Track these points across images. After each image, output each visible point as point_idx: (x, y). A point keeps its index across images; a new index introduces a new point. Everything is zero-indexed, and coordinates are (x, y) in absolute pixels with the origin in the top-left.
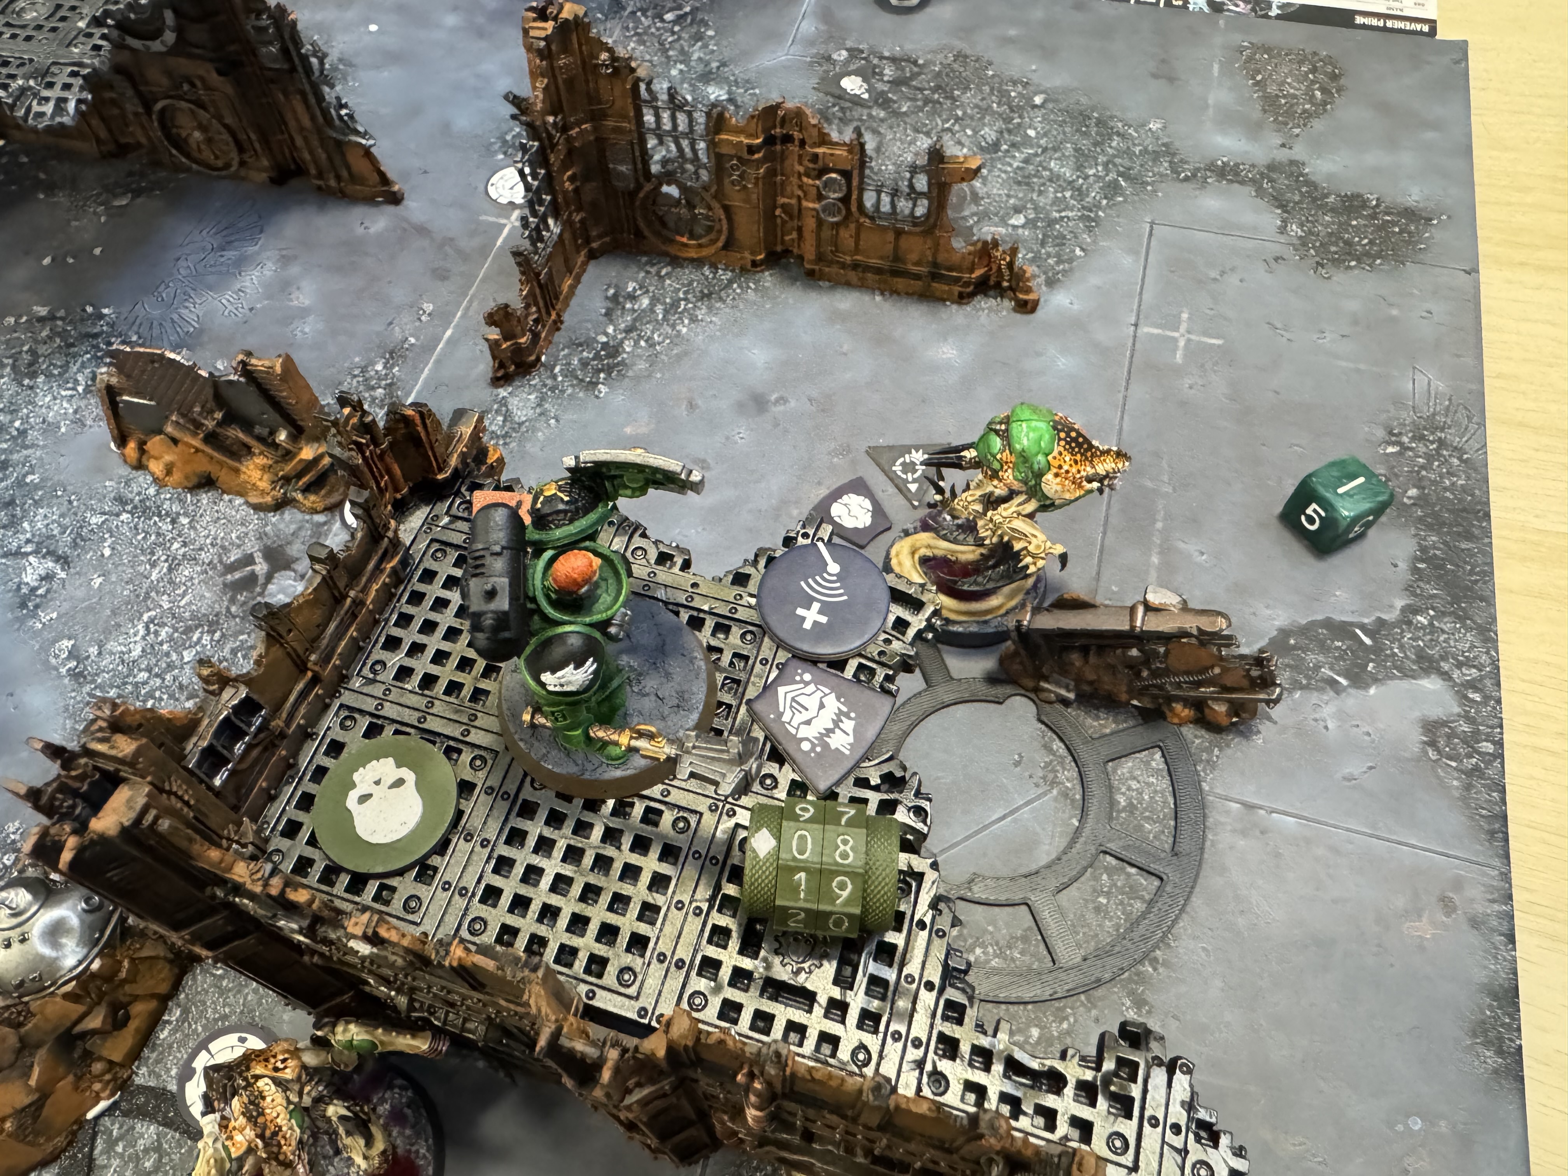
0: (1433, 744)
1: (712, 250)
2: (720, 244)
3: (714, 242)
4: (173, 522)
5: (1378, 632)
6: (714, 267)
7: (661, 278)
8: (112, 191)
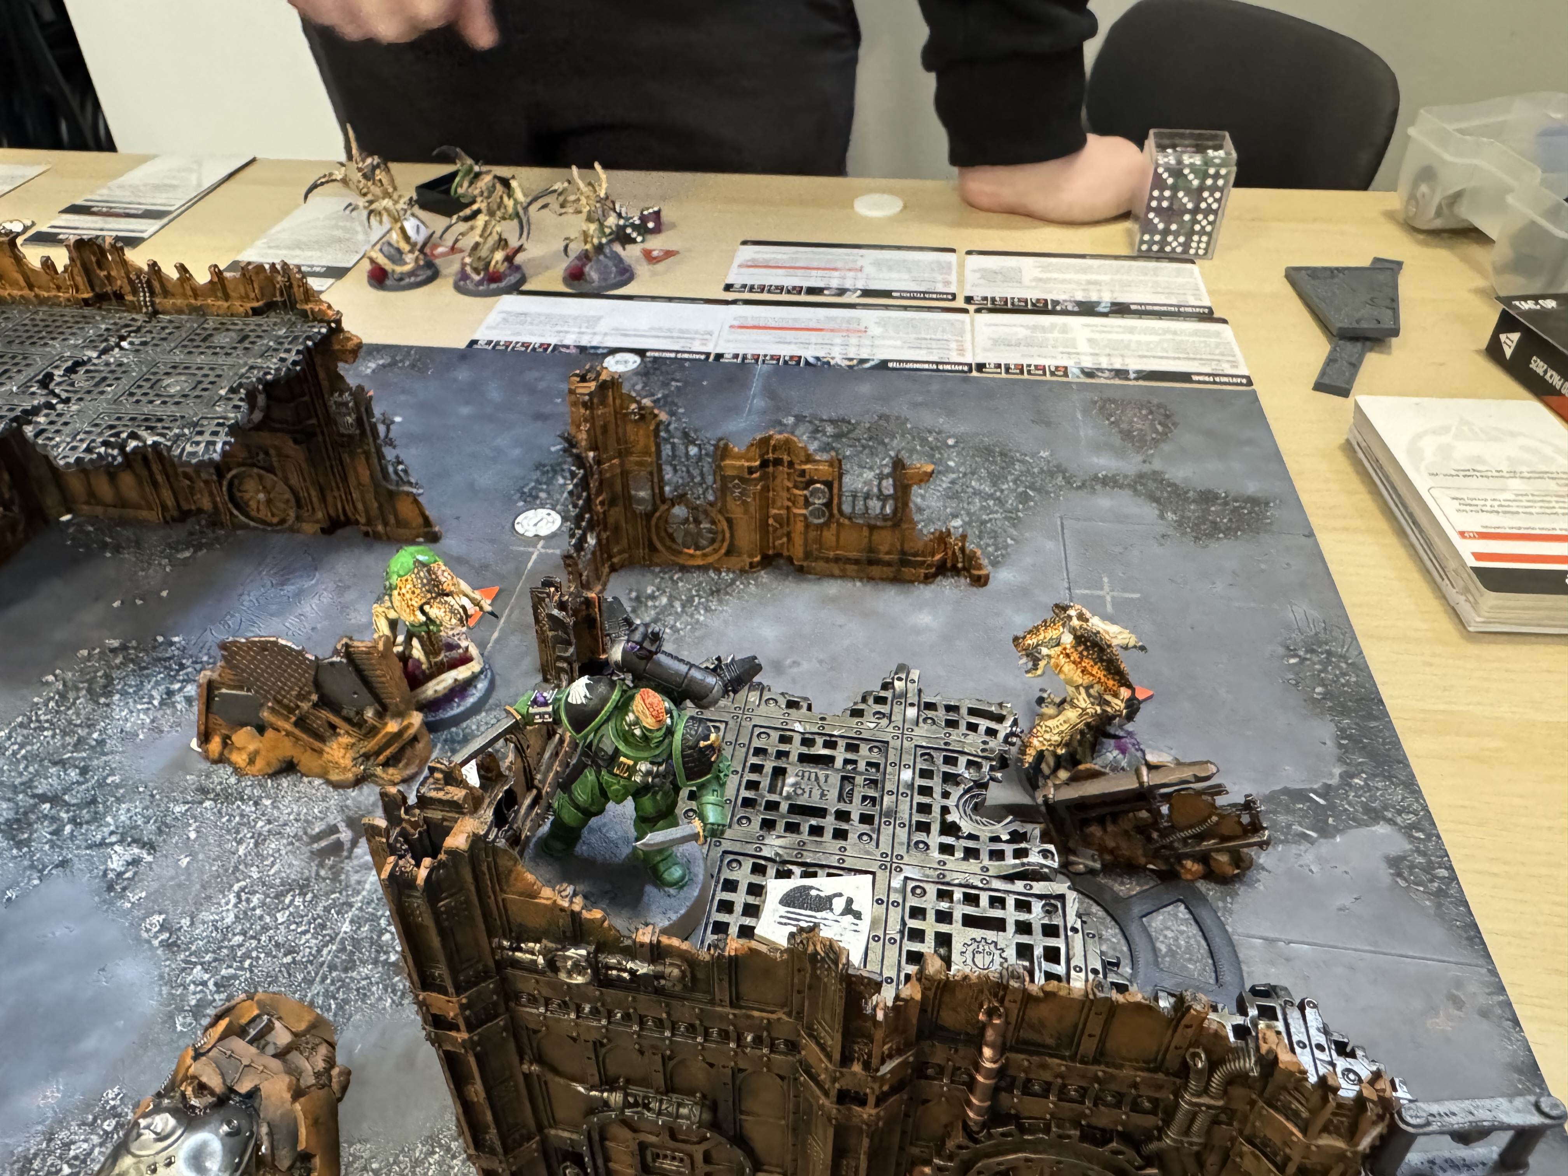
0: (1399, 874)
1: (716, 557)
2: (723, 551)
3: (716, 551)
4: (256, 804)
5: (1327, 793)
6: (718, 571)
7: (675, 583)
8: (175, 547)
